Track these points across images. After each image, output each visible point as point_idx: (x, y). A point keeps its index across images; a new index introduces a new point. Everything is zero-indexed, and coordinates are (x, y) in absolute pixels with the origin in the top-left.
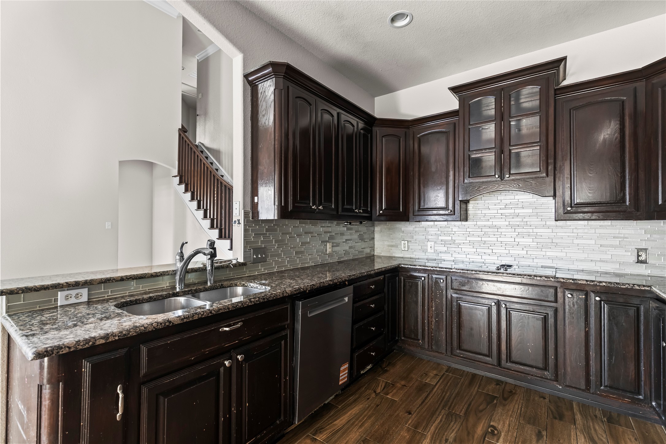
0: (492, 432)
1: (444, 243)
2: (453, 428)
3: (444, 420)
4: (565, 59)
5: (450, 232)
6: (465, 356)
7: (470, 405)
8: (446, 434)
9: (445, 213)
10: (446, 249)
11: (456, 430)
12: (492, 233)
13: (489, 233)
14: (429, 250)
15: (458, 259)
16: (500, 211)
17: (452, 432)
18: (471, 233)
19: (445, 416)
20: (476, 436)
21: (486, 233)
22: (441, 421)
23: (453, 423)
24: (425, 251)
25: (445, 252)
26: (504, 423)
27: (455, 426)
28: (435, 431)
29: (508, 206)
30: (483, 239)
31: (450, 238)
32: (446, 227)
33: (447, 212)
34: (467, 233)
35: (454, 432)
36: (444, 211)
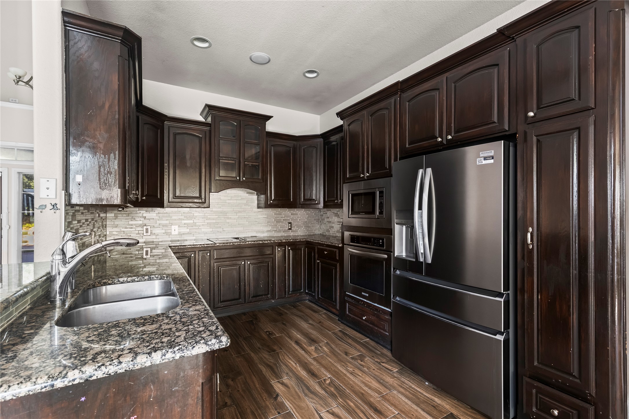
0: (270, 334)
1: (187, 225)
2: (255, 342)
3: (246, 342)
4: (272, 117)
5: (192, 217)
6: (224, 305)
7: (247, 330)
8: (255, 346)
9: (199, 201)
10: (188, 230)
11: (257, 342)
12: (223, 217)
13: (221, 217)
14: (173, 233)
15: (198, 238)
16: (227, 201)
17: (257, 344)
18: (208, 217)
19: (244, 340)
20: (267, 339)
21: (219, 217)
22: (245, 343)
23: (251, 341)
24: (169, 234)
25: (189, 233)
26: (269, 328)
27: (254, 341)
28: (250, 349)
29: (233, 198)
30: (217, 221)
31: (192, 221)
32: (188, 213)
33: (200, 201)
34: (205, 217)
35: (257, 343)
36: (198, 200)
